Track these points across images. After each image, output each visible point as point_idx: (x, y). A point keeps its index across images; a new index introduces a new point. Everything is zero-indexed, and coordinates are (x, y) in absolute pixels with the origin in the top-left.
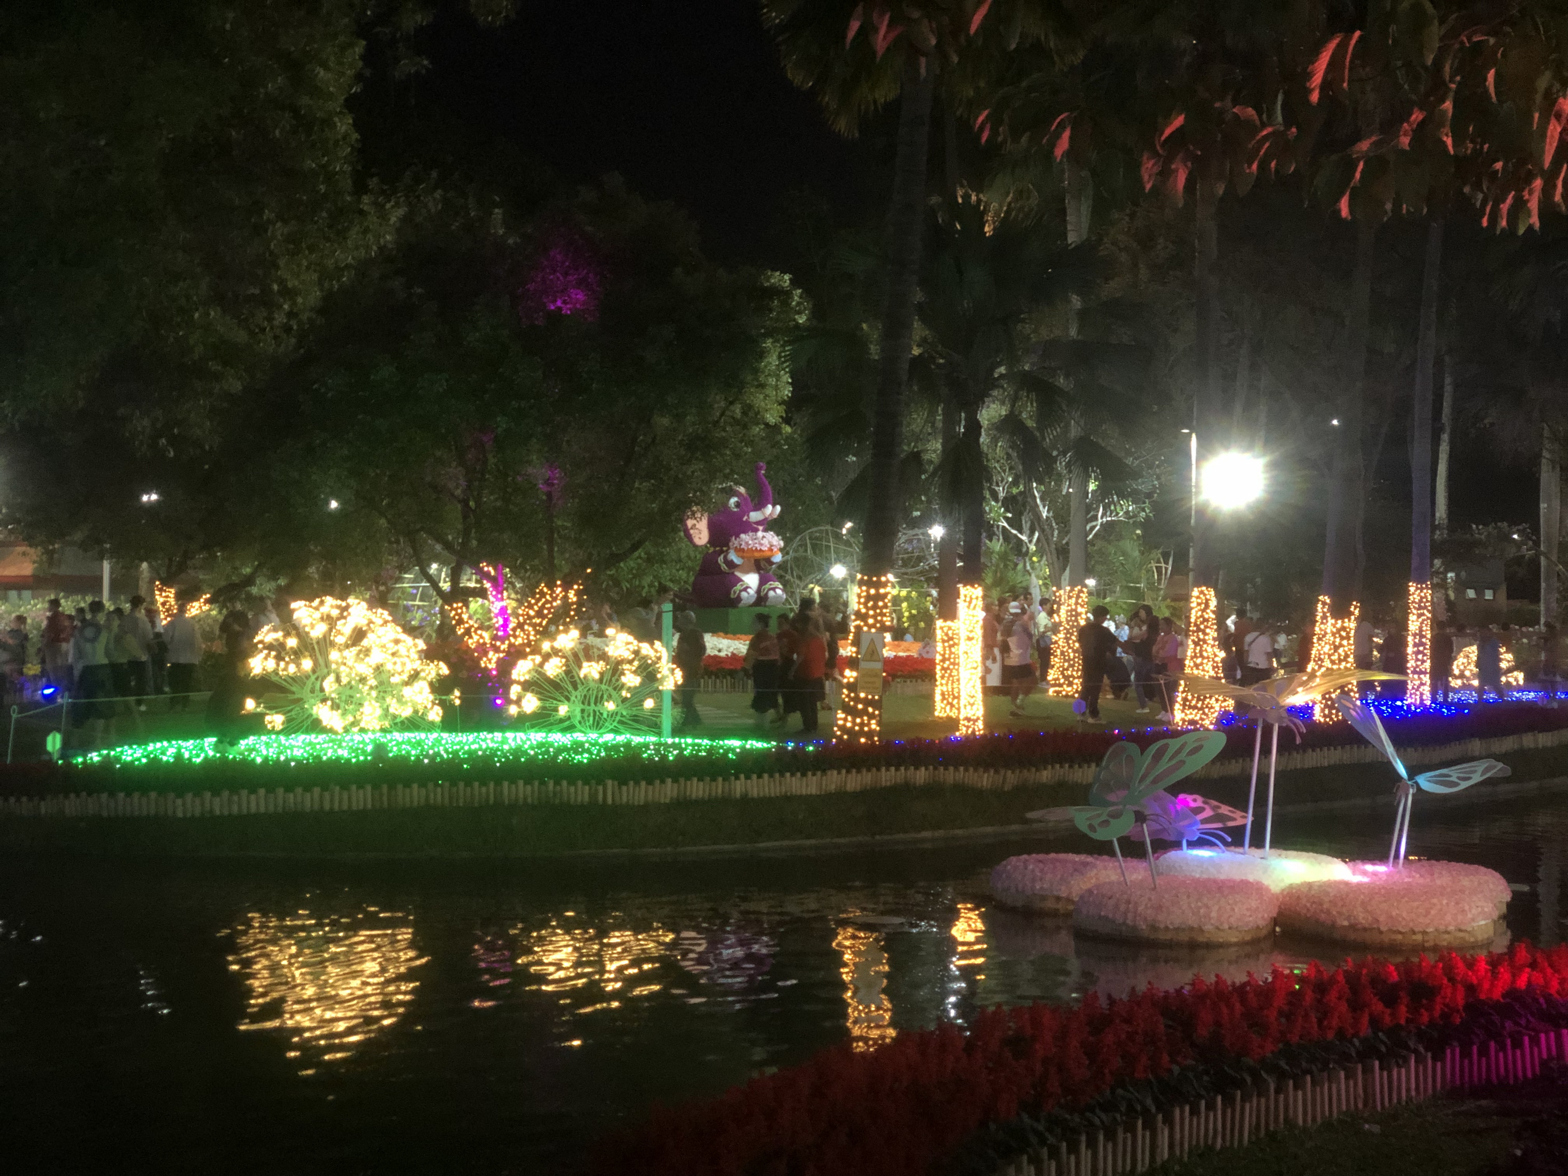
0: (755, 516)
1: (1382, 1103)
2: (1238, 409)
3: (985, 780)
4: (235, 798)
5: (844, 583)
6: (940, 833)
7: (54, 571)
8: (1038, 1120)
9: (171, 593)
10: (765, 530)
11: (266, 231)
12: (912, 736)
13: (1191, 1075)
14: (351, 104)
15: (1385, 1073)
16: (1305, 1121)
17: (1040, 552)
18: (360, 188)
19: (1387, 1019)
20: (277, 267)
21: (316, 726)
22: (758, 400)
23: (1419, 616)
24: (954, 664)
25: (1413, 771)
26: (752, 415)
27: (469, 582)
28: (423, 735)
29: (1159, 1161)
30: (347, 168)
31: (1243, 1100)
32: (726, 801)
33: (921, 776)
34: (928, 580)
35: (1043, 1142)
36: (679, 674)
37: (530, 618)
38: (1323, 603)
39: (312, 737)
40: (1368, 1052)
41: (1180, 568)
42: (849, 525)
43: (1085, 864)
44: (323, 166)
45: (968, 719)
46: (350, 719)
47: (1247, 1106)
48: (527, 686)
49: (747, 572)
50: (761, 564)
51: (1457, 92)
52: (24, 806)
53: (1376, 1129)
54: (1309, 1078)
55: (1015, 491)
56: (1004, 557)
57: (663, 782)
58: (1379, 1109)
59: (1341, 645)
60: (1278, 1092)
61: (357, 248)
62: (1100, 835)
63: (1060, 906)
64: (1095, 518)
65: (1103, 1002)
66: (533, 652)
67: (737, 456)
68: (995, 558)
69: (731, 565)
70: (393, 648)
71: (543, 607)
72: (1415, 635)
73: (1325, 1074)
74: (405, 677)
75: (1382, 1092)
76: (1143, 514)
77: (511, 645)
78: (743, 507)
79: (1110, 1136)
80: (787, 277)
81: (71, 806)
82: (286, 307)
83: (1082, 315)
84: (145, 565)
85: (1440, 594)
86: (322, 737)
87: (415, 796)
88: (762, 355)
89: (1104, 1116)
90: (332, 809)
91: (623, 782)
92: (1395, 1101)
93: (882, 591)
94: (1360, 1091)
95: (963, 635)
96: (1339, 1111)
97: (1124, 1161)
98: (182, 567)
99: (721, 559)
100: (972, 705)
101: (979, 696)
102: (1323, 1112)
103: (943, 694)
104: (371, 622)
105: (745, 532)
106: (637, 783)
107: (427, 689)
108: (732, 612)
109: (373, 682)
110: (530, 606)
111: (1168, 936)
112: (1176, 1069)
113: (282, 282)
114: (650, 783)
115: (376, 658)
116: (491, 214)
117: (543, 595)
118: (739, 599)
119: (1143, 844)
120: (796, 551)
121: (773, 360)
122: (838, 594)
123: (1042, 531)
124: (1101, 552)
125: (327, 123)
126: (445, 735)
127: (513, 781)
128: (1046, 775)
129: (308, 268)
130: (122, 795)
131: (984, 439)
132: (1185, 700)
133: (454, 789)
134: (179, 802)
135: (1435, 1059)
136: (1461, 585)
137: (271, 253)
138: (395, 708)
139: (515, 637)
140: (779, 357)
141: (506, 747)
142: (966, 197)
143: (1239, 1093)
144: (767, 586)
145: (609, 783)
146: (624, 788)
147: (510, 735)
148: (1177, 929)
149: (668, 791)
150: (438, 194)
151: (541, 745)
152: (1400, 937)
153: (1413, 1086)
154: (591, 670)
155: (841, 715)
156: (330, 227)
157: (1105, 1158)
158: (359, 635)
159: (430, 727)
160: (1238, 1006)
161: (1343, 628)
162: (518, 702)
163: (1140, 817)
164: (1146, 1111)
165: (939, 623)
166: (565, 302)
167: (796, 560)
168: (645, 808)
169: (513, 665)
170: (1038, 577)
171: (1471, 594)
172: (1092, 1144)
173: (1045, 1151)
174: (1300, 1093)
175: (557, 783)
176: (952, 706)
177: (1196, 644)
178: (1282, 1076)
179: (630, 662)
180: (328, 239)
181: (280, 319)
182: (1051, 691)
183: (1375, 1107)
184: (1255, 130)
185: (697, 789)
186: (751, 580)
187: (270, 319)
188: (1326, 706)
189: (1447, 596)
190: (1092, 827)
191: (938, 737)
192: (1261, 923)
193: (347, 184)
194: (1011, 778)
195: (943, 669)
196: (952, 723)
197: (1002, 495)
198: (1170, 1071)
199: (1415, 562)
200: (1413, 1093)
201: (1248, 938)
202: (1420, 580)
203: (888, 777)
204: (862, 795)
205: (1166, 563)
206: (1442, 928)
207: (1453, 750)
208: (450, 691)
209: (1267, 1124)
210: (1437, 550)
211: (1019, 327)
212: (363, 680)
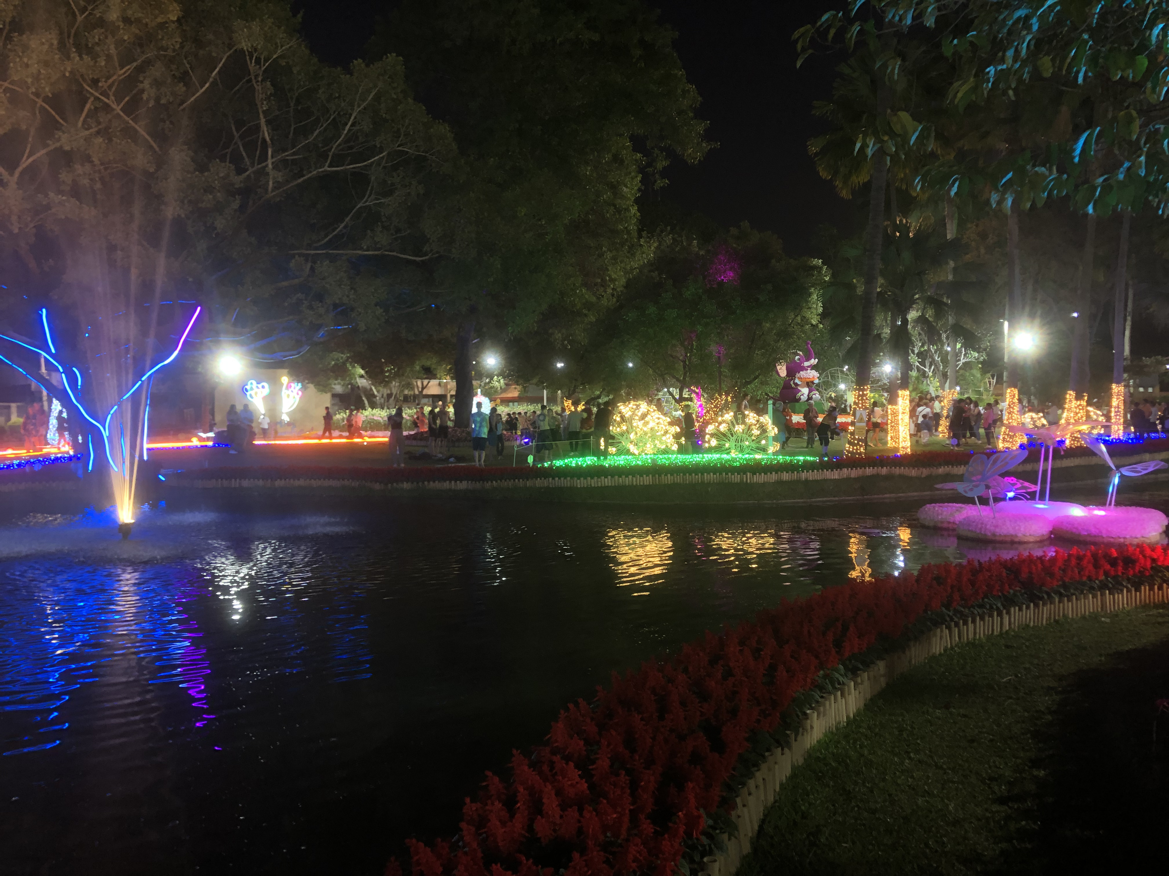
0: (806, 364)
1: (1110, 609)
2: (1027, 309)
3: (913, 472)
4: (599, 480)
5: (845, 391)
6: (893, 495)
7: (526, 395)
8: (950, 611)
9: (570, 402)
10: (811, 370)
11: (603, 255)
12: (879, 454)
13: (1019, 594)
14: (637, 201)
15: (1111, 596)
16: (1072, 615)
17: (934, 375)
18: (640, 237)
19: (1113, 573)
20: (608, 270)
21: (628, 452)
22: (808, 315)
23: (1117, 399)
24: (897, 424)
25: (1118, 467)
26: (805, 320)
27: (686, 395)
28: (670, 456)
29: (1004, 630)
30: (635, 228)
31: (1043, 605)
32: (798, 481)
33: (884, 471)
34: (883, 390)
35: (952, 620)
36: (776, 429)
37: (712, 408)
38: (1070, 395)
39: (627, 457)
40: (1103, 587)
41: (1000, 381)
42: (847, 367)
43: (961, 508)
44: (626, 228)
45: (903, 447)
46: (641, 449)
47: (1045, 608)
48: (712, 435)
49: (803, 387)
50: (809, 384)
51: (1147, 152)
52: (520, 483)
53: (1108, 620)
54: (1074, 597)
55: (922, 349)
56: (917, 378)
57: (771, 473)
58: (1109, 612)
59: (1079, 413)
60: (1059, 602)
61: (639, 260)
62: (969, 495)
63: (950, 525)
64: (959, 360)
65: (976, 564)
66: (714, 422)
67: (799, 338)
68: (913, 379)
69: (796, 384)
70: (657, 421)
71: (717, 403)
72: (1115, 408)
73: (1082, 596)
74: (662, 432)
75: (1110, 604)
76: (982, 358)
77: (704, 419)
78: (801, 361)
79: (982, 619)
80: (820, 261)
81: (539, 483)
82: (612, 286)
83: (955, 269)
84: (559, 392)
85: (1127, 390)
86: (630, 457)
87: (669, 479)
88: (810, 295)
89: (979, 610)
90: (637, 484)
91: (754, 473)
92: (1116, 608)
93: (865, 393)
94: (1099, 603)
95: (901, 411)
96: (1089, 612)
97: (988, 630)
98: (574, 392)
99: (792, 382)
100: (905, 441)
101: (908, 437)
102: (1081, 611)
103: (891, 437)
104: (648, 410)
105: (802, 371)
106: (760, 474)
107: (672, 437)
108: (797, 404)
109: (649, 435)
110: (712, 404)
111: (1001, 539)
112: (1012, 591)
113: (610, 276)
114: (765, 474)
115: (652, 424)
116: (692, 243)
117: (717, 399)
118: (800, 399)
119: (988, 499)
120: (823, 378)
121: (815, 297)
122: (842, 396)
123: (936, 366)
124: (962, 375)
125: (627, 210)
126: (679, 456)
127: (709, 473)
128: (941, 470)
129: (620, 270)
130: (557, 479)
131: (909, 327)
132: (1004, 438)
133: (684, 477)
134: (579, 481)
135: (1136, 591)
136: (1136, 386)
137: (606, 265)
138: (659, 445)
139: (706, 416)
140: (817, 296)
141: (704, 460)
142: (901, 221)
143: (1041, 602)
144: (812, 393)
145: (749, 474)
146: (755, 476)
147: (705, 455)
148: (1005, 536)
149: (773, 477)
150: (670, 236)
151: (718, 459)
152: (1112, 540)
153: (1125, 602)
154: (739, 428)
155: (847, 445)
156: (628, 252)
157: (980, 628)
158: (643, 417)
159: (673, 452)
160: (1040, 565)
161: (1080, 405)
162: (709, 442)
163: (988, 487)
164: (998, 609)
165: (890, 407)
166: (725, 277)
167: (824, 382)
168: (764, 484)
169: (706, 427)
170: (933, 387)
171: (1141, 390)
172: (974, 621)
173: (953, 624)
174: (1070, 603)
175: (726, 474)
176: (896, 442)
177: (1009, 413)
178: (1061, 595)
179: (755, 425)
180: (628, 257)
181: (609, 291)
182: (941, 435)
183: (1107, 611)
184: (1047, 177)
185: (786, 476)
186: (805, 391)
187: (605, 292)
188: (1072, 440)
189: (1129, 390)
190: (966, 492)
191: (891, 454)
192: (1045, 533)
193: (636, 234)
194: (925, 472)
195: (891, 426)
196: (897, 449)
197: (916, 351)
198: (1009, 593)
199: (1115, 374)
200: (1125, 606)
201: (1038, 539)
202: (1118, 383)
203: (869, 471)
204: (857, 479)
205: (993, 379)
206: (1134, 536)
207: (1136, 458)
208: (680, 438)
209: (1055, 616)
210: (1126, 370)
211: (926, 276)
212: (646, 434)
